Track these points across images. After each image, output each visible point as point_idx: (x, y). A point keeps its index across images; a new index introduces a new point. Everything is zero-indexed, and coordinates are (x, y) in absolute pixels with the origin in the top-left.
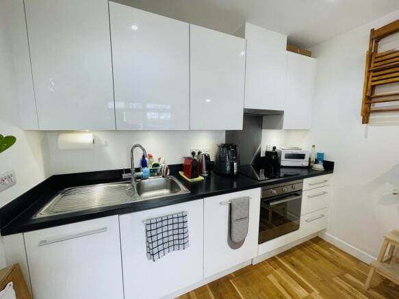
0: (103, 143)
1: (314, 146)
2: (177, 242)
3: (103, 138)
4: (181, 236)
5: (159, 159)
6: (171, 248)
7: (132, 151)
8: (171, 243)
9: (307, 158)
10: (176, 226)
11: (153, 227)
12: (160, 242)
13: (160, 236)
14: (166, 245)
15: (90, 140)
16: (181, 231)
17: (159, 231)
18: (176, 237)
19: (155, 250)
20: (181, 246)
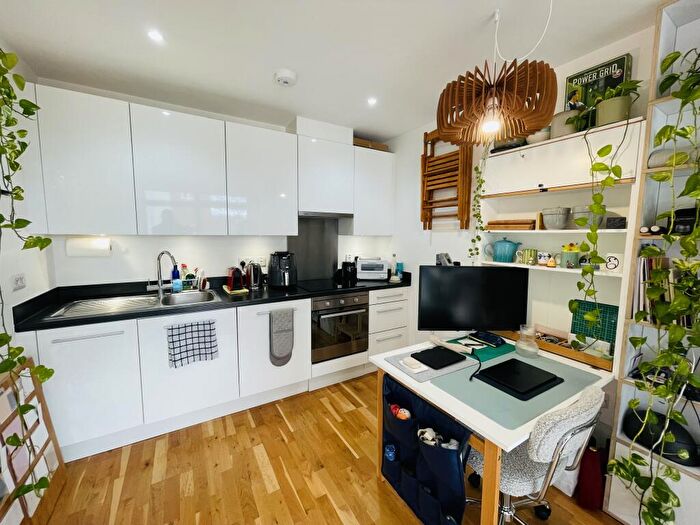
0: (123, 250)
1: (394, 255)
2: (203, 351)
3: (122, 244)
4: (208, 345)
5: (196, 270)
6: (197, 357)
7: (159, 259)
8: (197, 352)
9: (385, 270)
10: (201, 334)
11: (175, 332)
12: (183, 349)
13: (183, 343)
14: (190, 353)
15: (108, 247)
16: (208, 339)
17: (183, 337)
18: (202, 346)
19: (178, 357)
20: (209, 356)
